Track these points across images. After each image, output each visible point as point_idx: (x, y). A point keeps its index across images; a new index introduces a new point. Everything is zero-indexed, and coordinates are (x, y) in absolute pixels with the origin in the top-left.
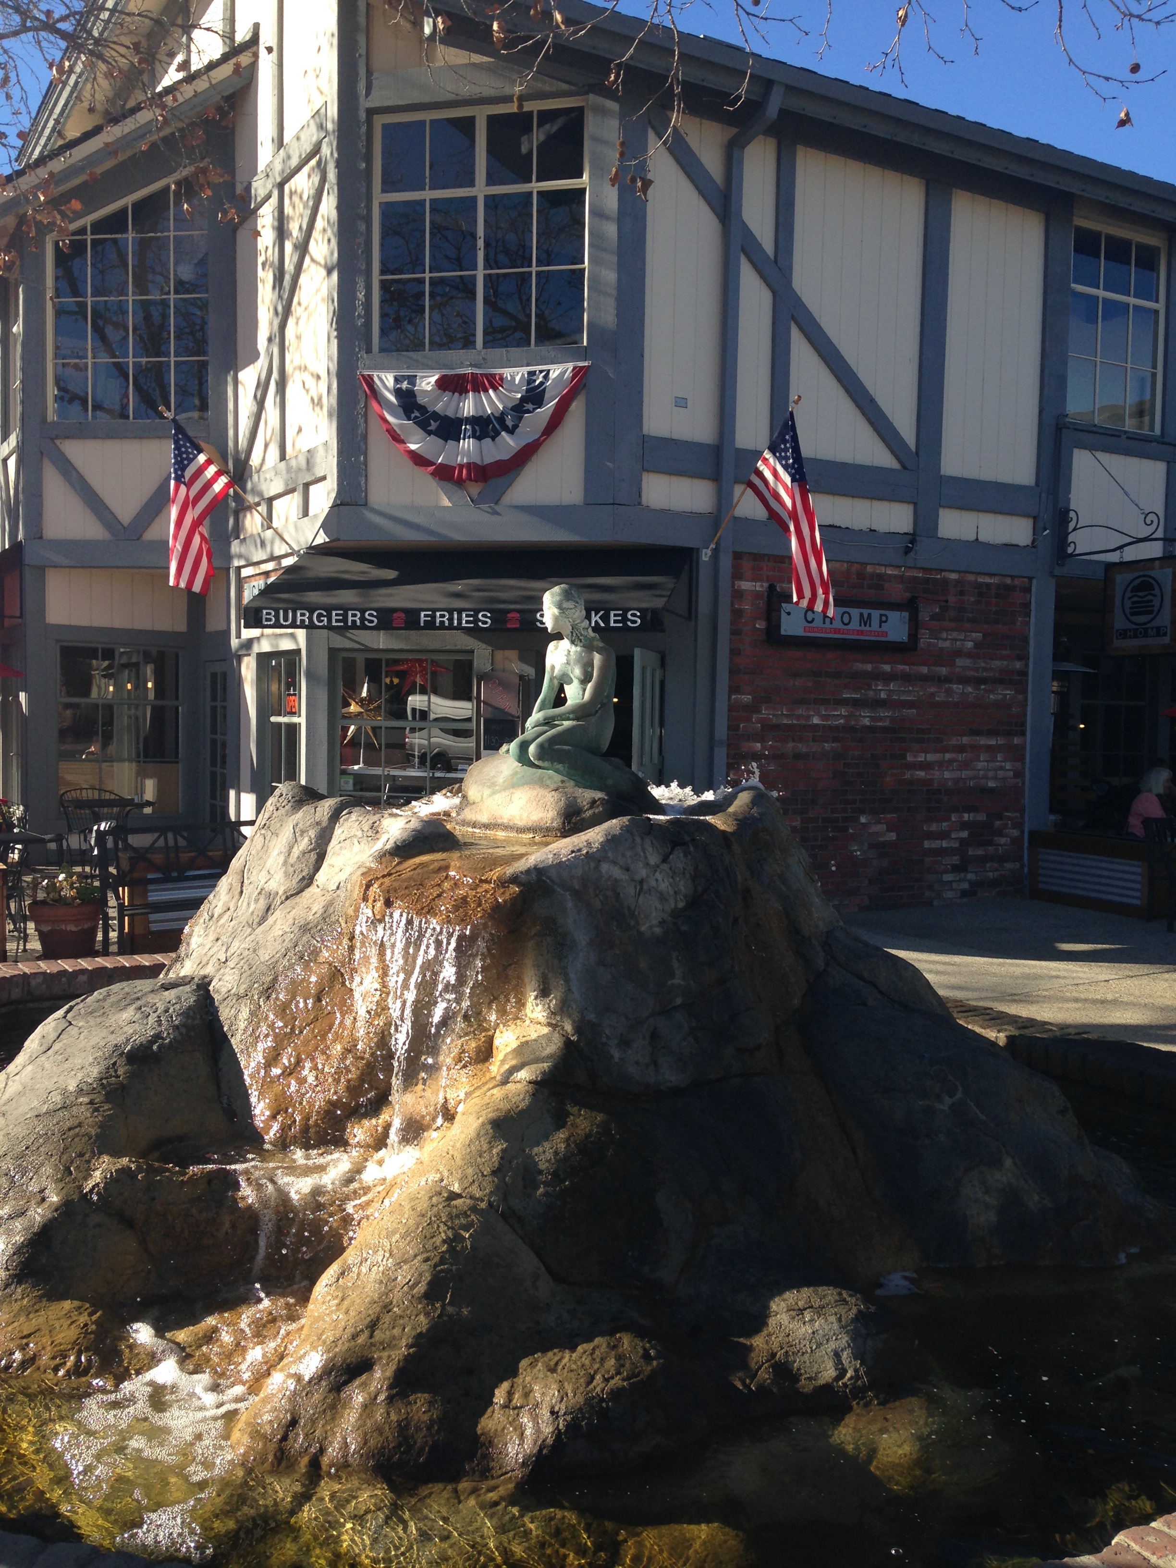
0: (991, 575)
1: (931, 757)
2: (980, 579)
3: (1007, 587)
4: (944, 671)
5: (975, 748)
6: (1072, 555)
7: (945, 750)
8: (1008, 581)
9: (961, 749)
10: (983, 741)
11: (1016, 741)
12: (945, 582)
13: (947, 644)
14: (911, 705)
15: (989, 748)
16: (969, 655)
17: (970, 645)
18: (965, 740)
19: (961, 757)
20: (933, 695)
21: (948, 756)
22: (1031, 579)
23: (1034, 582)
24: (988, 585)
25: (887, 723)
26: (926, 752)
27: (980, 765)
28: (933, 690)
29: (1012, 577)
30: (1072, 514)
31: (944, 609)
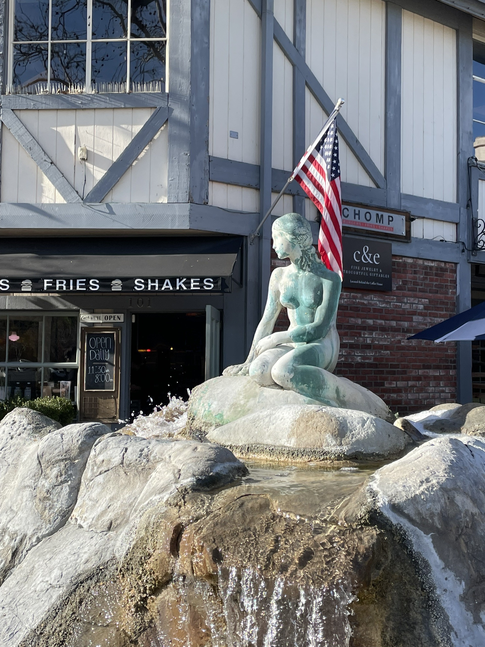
0: (433, 261)
1: (400, 384)
2: (426, 263)
3: (442, 270)
4: (406, 324)
5: (427, 377)
6: (481, 249)
7: (408, 379)
8: (443, 265)
9: (418, 378)
10: (432, 373)
12: (405, 264)
13: (407, 306)
14: (386, 348)
15: (436, 378)
16: (420, 314)
17: (421, 307)
18: (421, 372)
19: (418, 384)
20: (399, 341)
21: (411, 383)
22: (456, 264)
23: (459, 266)
24: (431, 268)
25: (371, 361)
26: (396, 380)
27: (431, 389)
28: (399, 338)
29: (445, 262)
30: (480, 223)
31: (405, 282)
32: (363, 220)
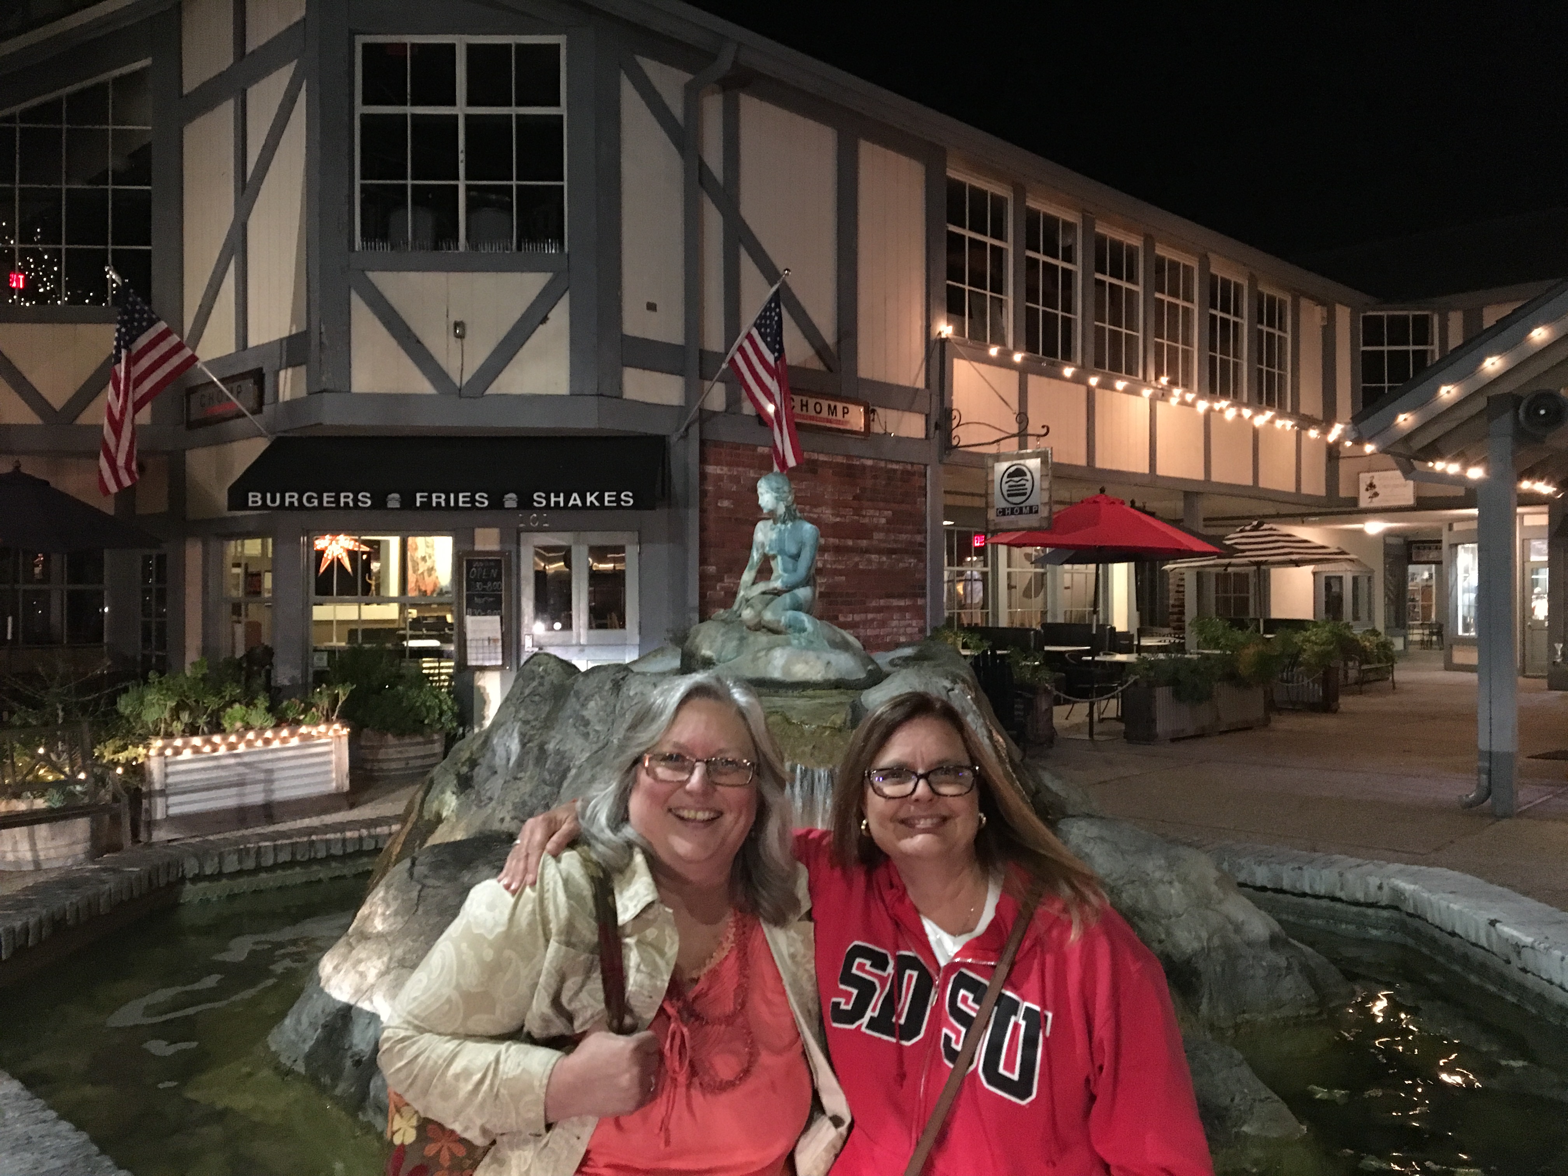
0: (898, 462)
1: (857, 617)
2: (890, 466)
3: (908, 472)
4: (864, 543)
5: (888, 608)
6: (956, 447)
7: (866, 612)
8: (909, 467)
9: (879, 610)
10: (895, 602)
11: (920, 602)
12: (864, 467)
13: (866, 520)
14: (841, 572)
15: (900, 609)
16: (883, 530)
17: (883, 521)
18: (882, 602)
19: (879, 616)
20: (857, 564)
21: (870, 616)
22: (926, 465)
23: (929, 468)
24: (895, 471)
26: (853, 612)
27: (894, 623)
28: (857, 559)
29: (912, 464)
30: (955, 413)
31: (863, 490)
32: (812, 412)
